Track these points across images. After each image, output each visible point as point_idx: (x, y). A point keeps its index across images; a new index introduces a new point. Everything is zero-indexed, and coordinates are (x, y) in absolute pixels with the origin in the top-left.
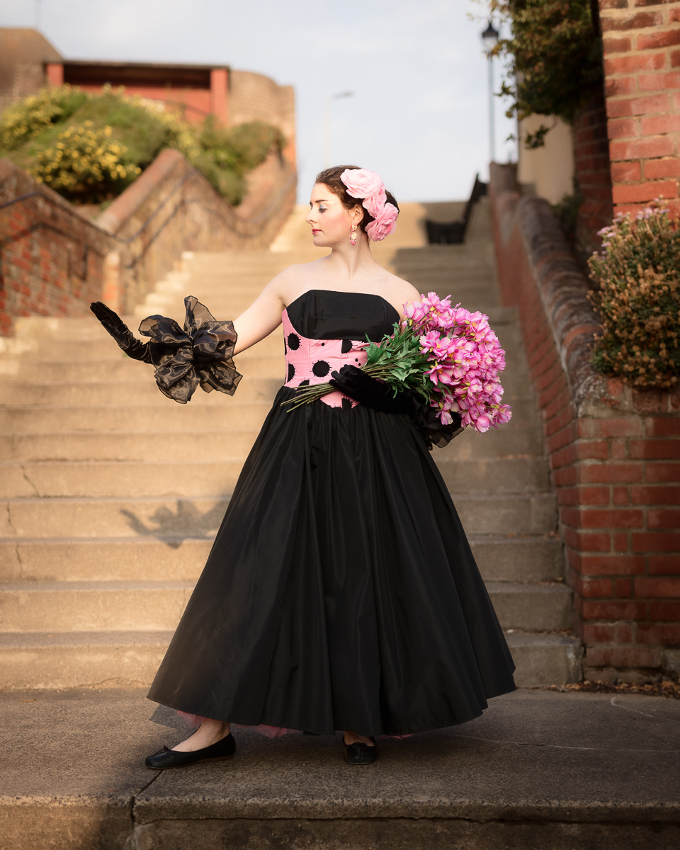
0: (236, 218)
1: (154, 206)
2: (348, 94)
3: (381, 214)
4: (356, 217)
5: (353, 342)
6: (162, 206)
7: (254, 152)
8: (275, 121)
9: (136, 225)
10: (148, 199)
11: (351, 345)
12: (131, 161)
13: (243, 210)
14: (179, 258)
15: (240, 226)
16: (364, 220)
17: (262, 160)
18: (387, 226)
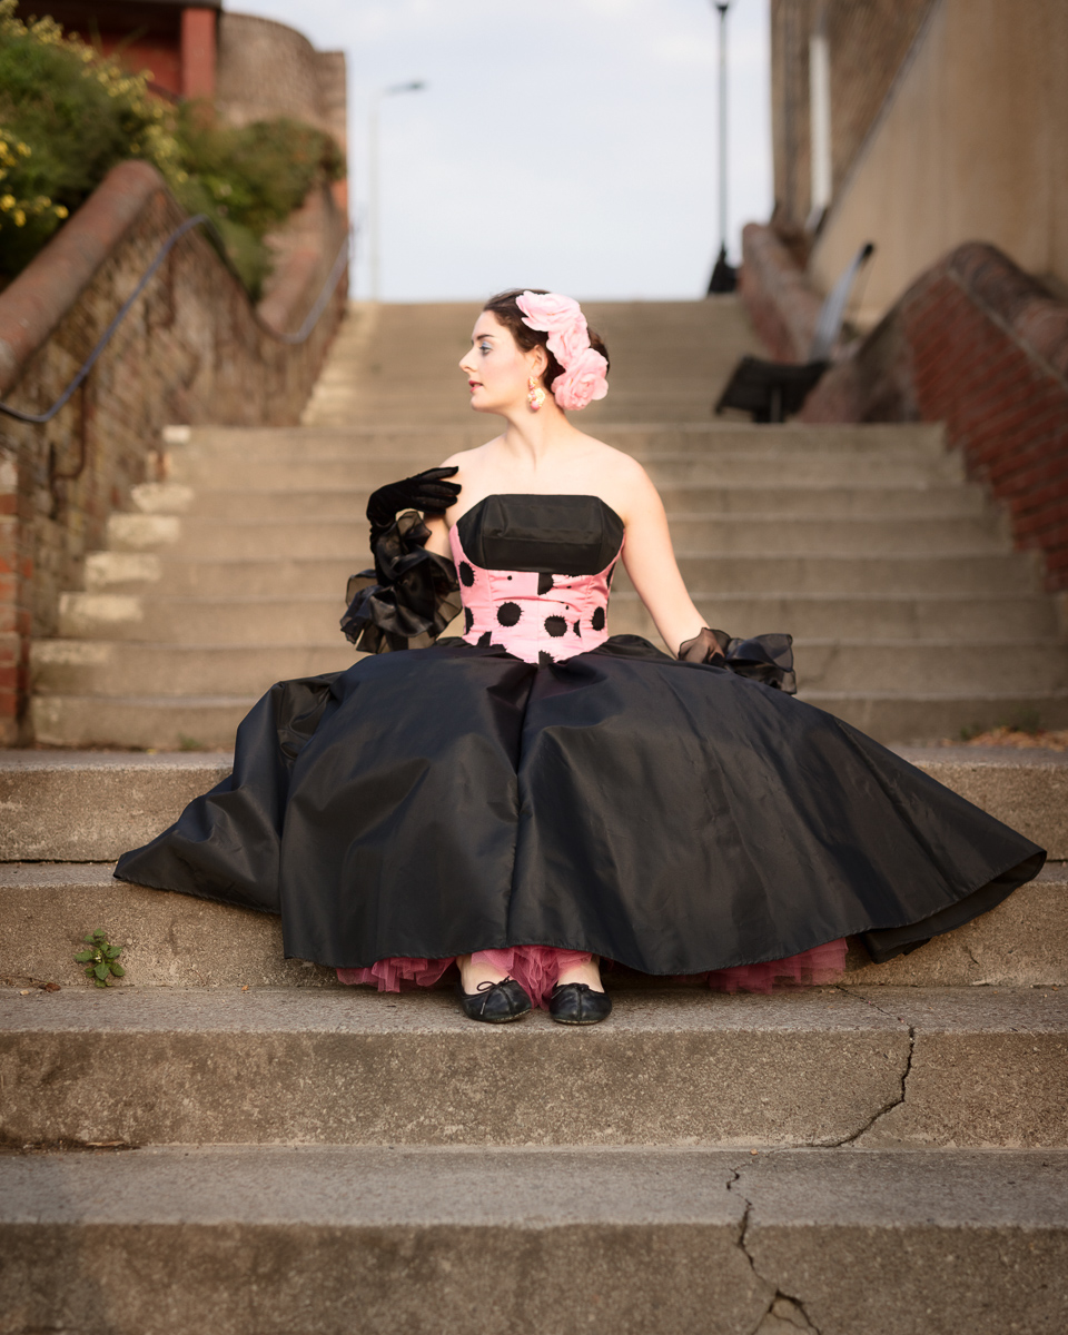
0: (263, 329)
1: (101, 309)
2: (416, 86)
3: (575, 364)
4: (535, 364)
5: (555, 577)
6: (121, 308)
7: (285, 184)
8: (309, 119)
9: (60, 363)
10: (88, 288)
11: (552, 581)
12: (40, 185)
13: (272, 312)
14: (156, 443)
15: (269, 349)
16: (548, 370)
17: (298, 205)
18: (588, 384)
